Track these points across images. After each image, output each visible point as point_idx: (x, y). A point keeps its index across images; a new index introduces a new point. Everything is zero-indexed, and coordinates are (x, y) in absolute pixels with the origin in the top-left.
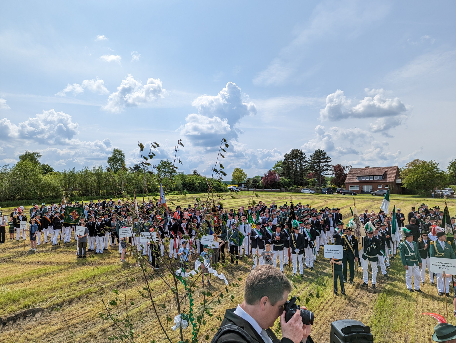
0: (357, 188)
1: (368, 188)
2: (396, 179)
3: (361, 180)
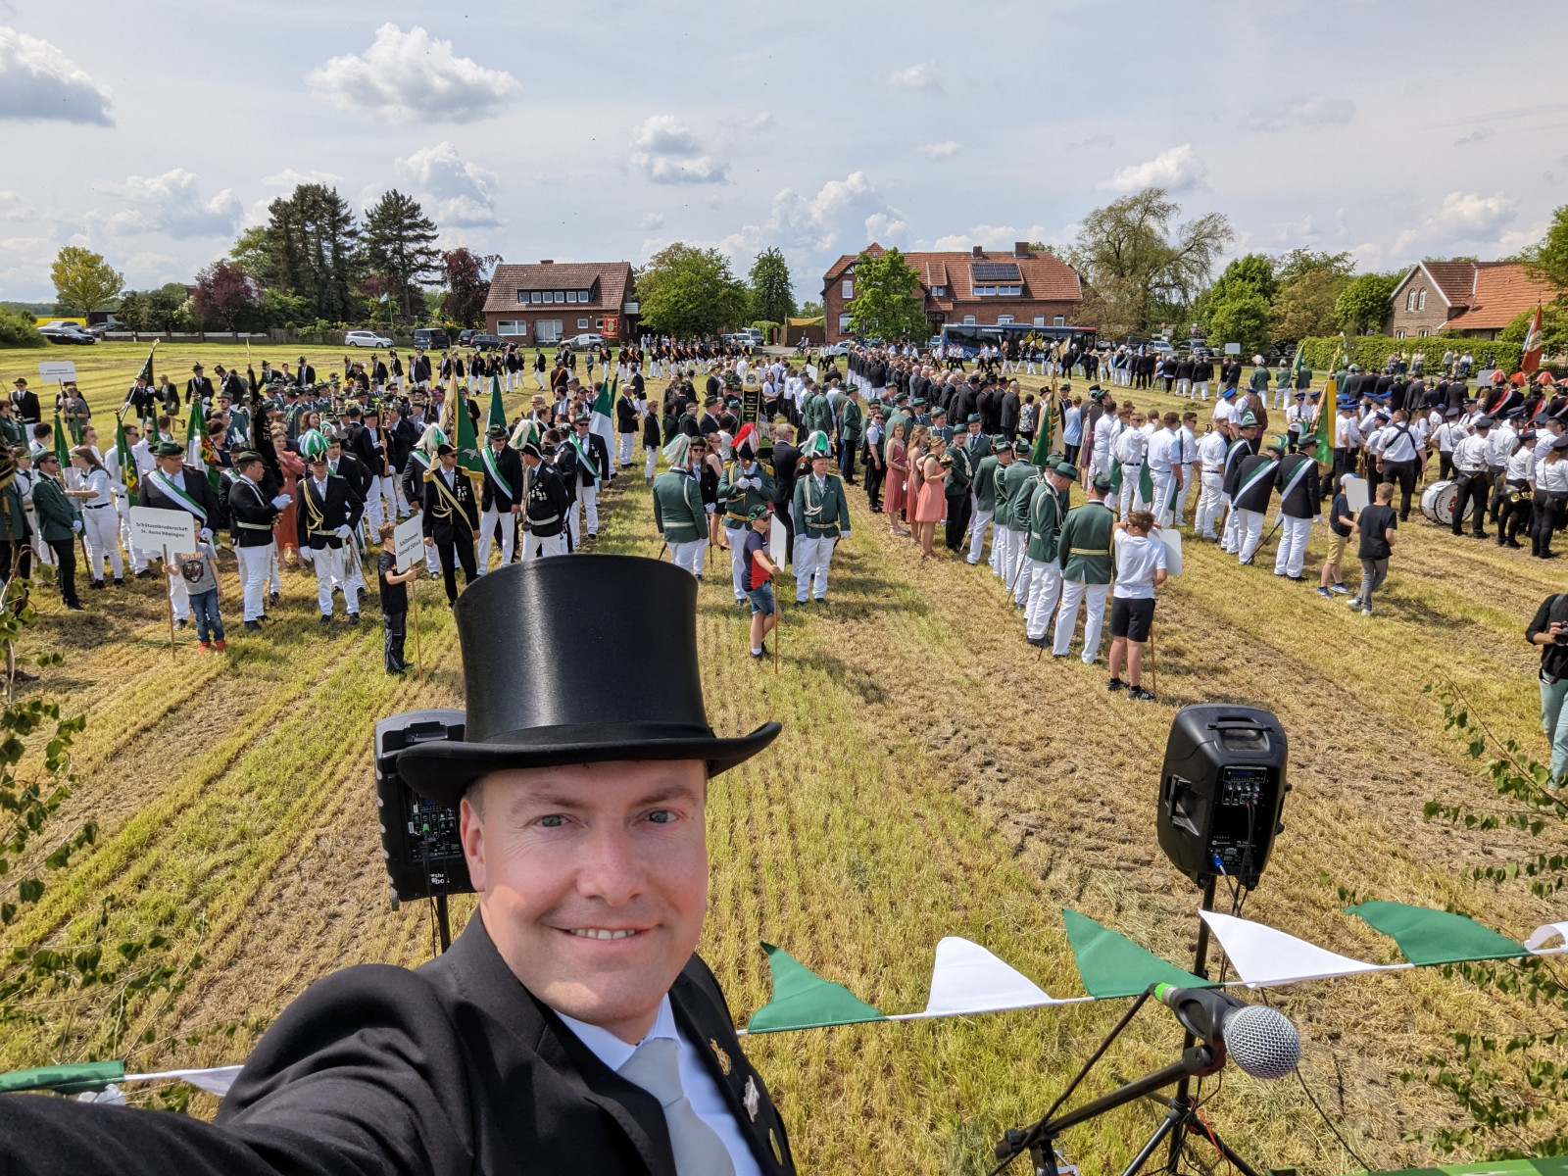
0: (518, 329)
1: (550, 330)
2: (625, 300)
3: (530, 304)
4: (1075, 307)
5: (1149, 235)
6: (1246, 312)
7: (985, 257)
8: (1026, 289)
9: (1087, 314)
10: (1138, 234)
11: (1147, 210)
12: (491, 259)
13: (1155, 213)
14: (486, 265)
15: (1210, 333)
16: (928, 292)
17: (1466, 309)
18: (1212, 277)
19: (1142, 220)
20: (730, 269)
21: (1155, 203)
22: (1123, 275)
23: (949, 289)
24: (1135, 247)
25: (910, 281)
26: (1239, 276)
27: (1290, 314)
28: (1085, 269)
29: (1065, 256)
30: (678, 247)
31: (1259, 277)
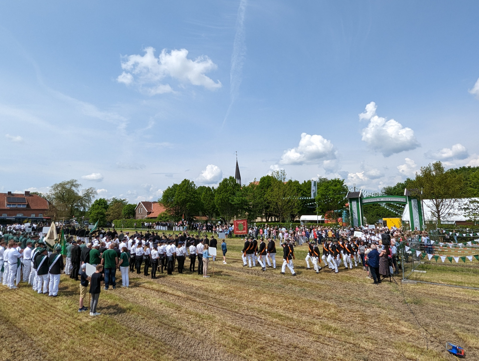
4: (46, 211)
6: (100, 213)
7: (13, 195)
8: (28, 206)
9: (49, 213)
11: (72, 185)
17: (151, 212)
18: (92, 203)
21: (74, 183)
26: (97, 204)
27: (112, 214)
31: (103, 204)
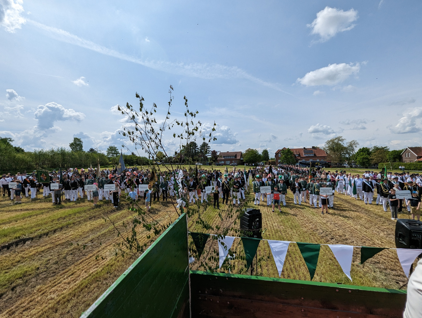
0: (223, 162)
1: (228, 162)
2: (240, 158)
3: (225, 158)
4: (326, 158)
5: (340, 144)
6: (364, 158)
7: (306, 149)
8: (315, 155)
9: (328, 159)
10: (337, 144)
11: (339, 140)
12: (219, 152)
13: (341, 141)
14: (218, 153)
15: (357, 162)
16: (295, 155)
17: (421, 157)
18: (355, 152)
19: (338, 142)
20: (259, 152)
21: (341, 139)
22: (335, 152)
23: (299, 155)
24: (337, 147)
25: (291, 153)
26: (362, 151)
27: (375, 159)
28: (327, 151)
29: (322, 149)
30: (250, 149)
31: (366, 151)
